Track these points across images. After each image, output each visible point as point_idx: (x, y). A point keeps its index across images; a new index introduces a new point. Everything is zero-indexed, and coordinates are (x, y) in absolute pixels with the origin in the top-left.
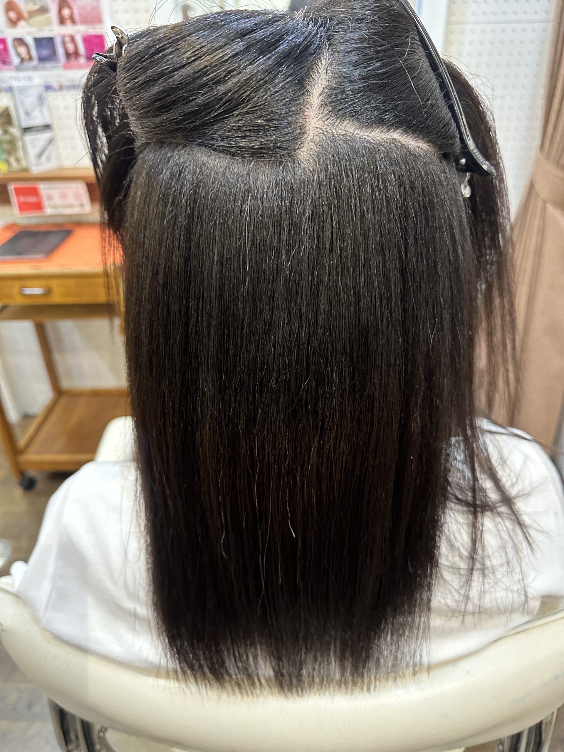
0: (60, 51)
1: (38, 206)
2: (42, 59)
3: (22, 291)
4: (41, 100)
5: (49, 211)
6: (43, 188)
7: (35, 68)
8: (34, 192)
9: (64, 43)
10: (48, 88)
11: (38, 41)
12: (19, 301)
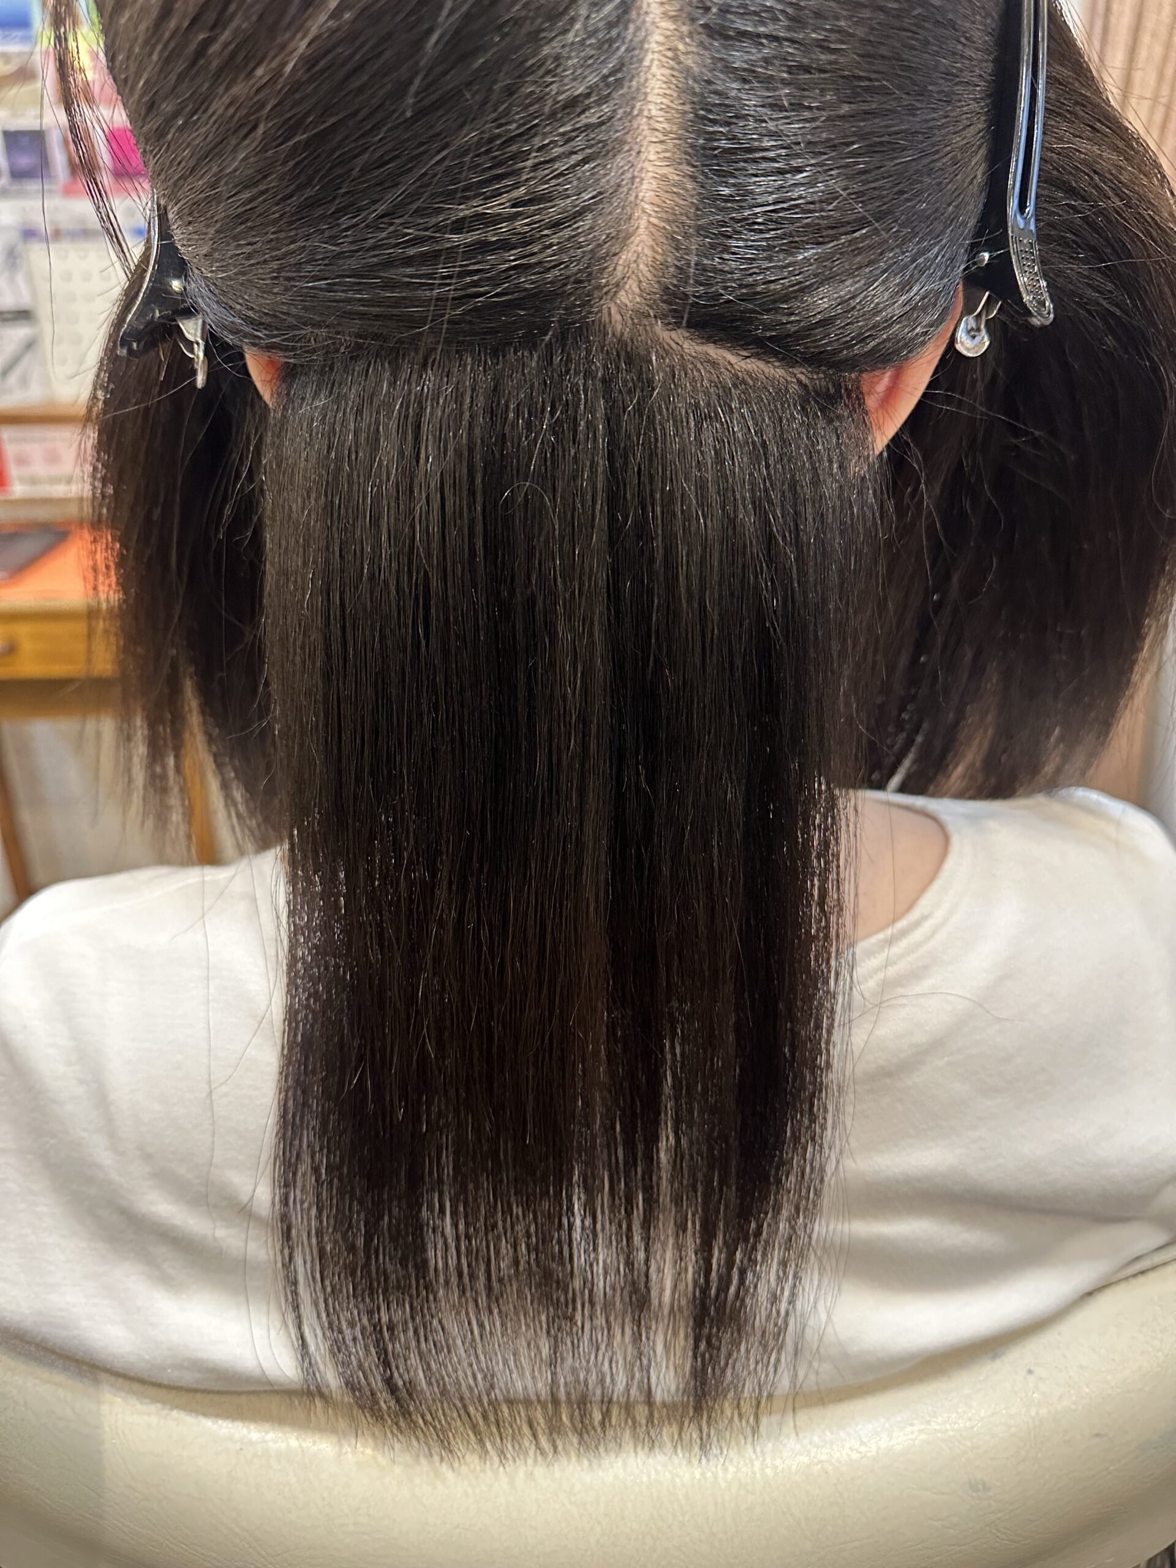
0: (59, 158)
2: (18, 175)
4: (12, 257)
6: (11, 442)
7: (3, 193)
10: (29, 234)
11: (12, 139)
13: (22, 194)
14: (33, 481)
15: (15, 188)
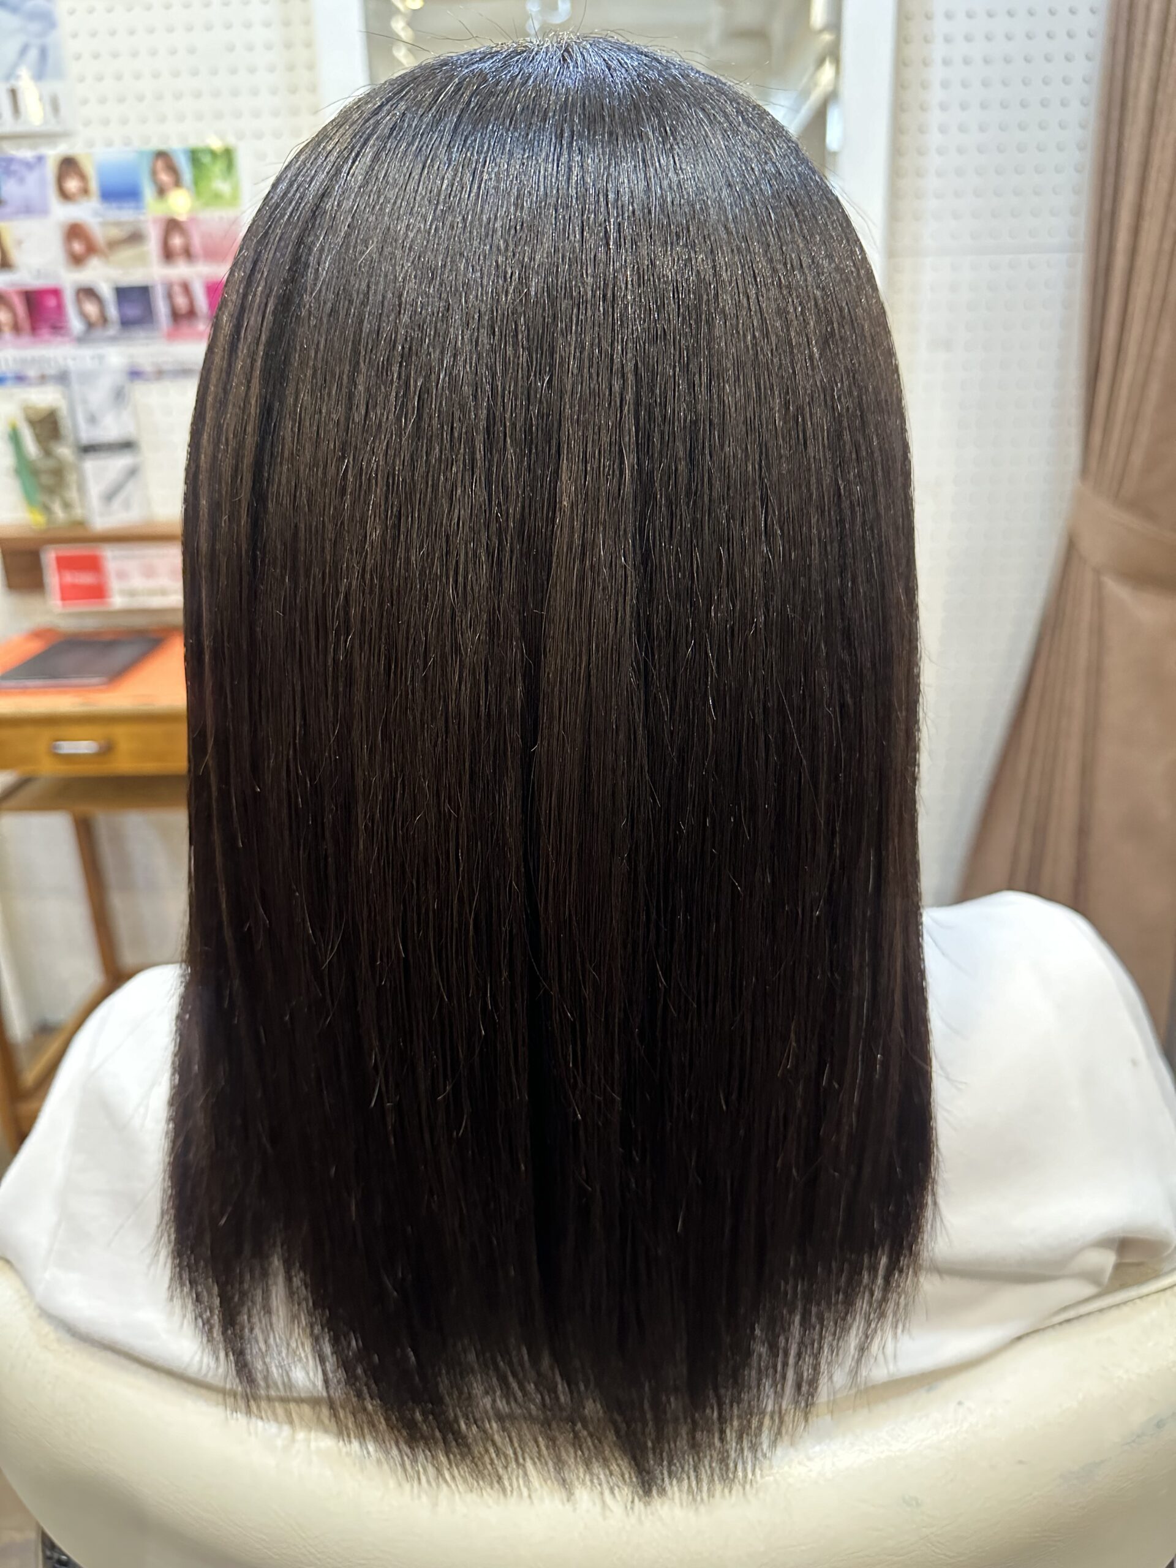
0: (162, 308)
1: (98, 592)
2: (126, 323)
3: (55, 747)
4: (119, 396)
5: (117, 601)
6: (113, 558)
7: (113, 340)
8: (93, 565)
9: (170, 296)
10: (135, 374)
11: (123, 294)
12: (48, 769)
14: (132, 593)
15: (124, 335)
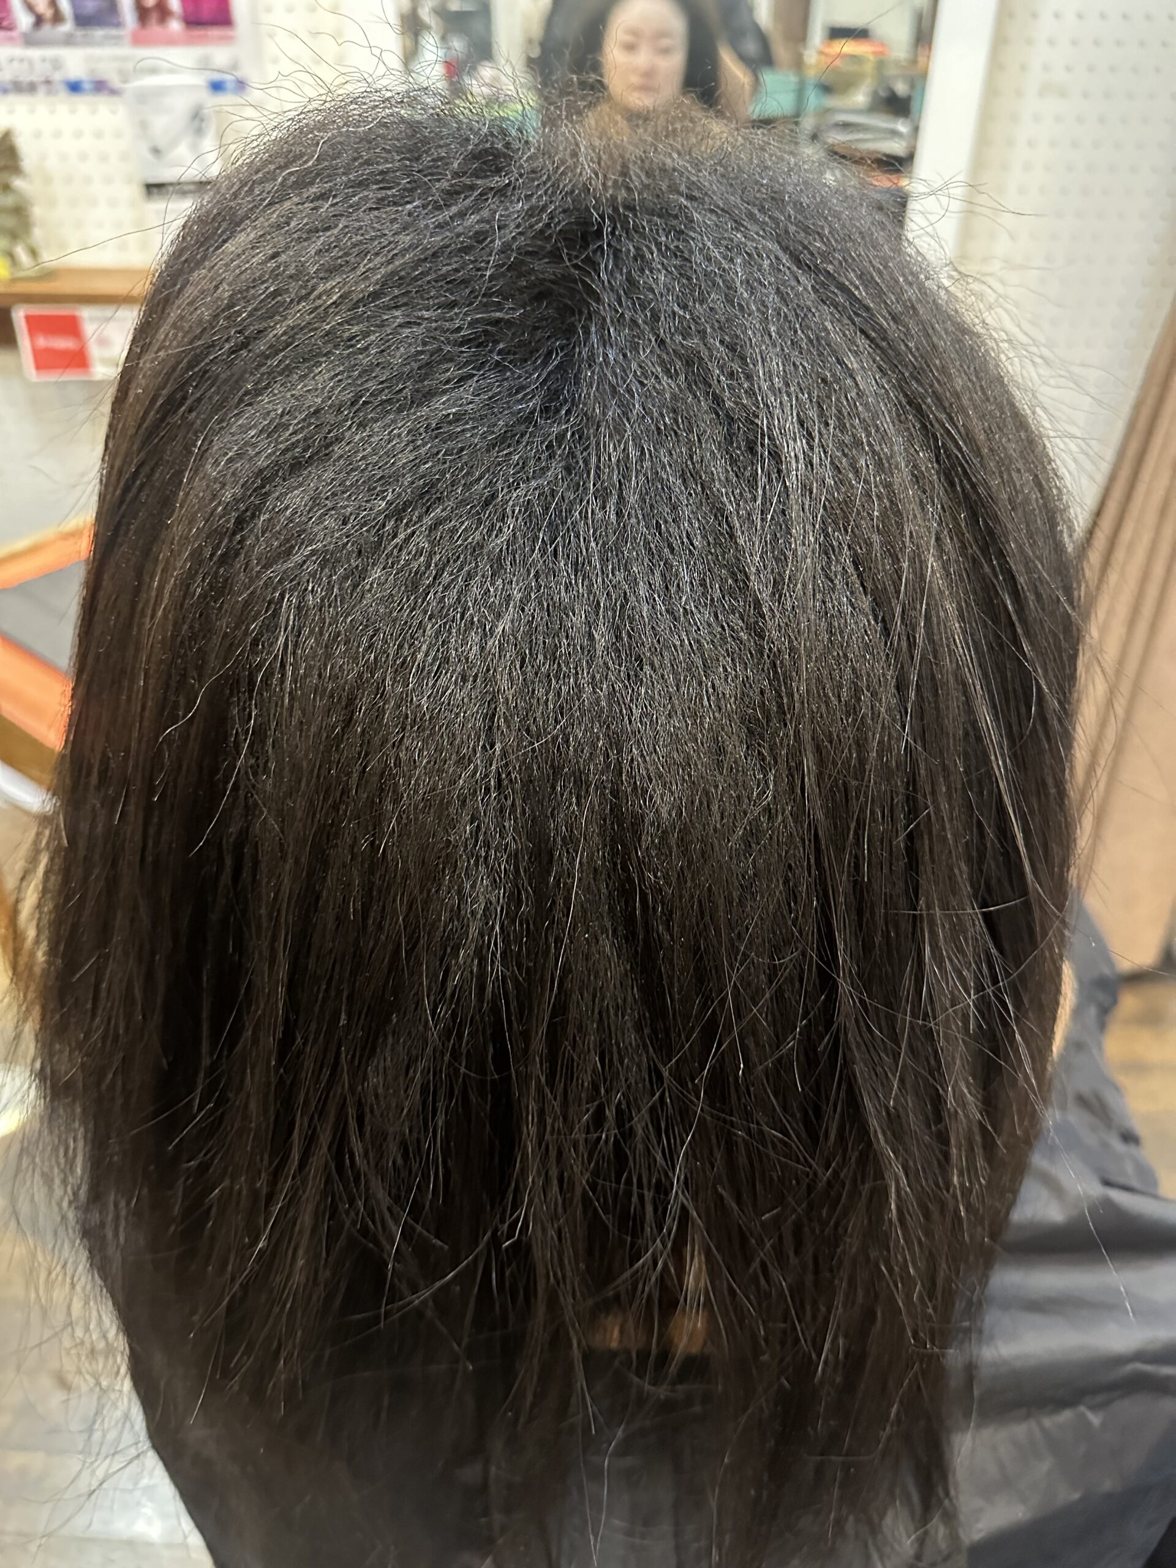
1: (79, 359)
2: (83, 20)
5: (99, 370)
6: (87, 315)
7: (68, 41)
8: (71, 327)
13: (89, 43)
15: (80, 33)
